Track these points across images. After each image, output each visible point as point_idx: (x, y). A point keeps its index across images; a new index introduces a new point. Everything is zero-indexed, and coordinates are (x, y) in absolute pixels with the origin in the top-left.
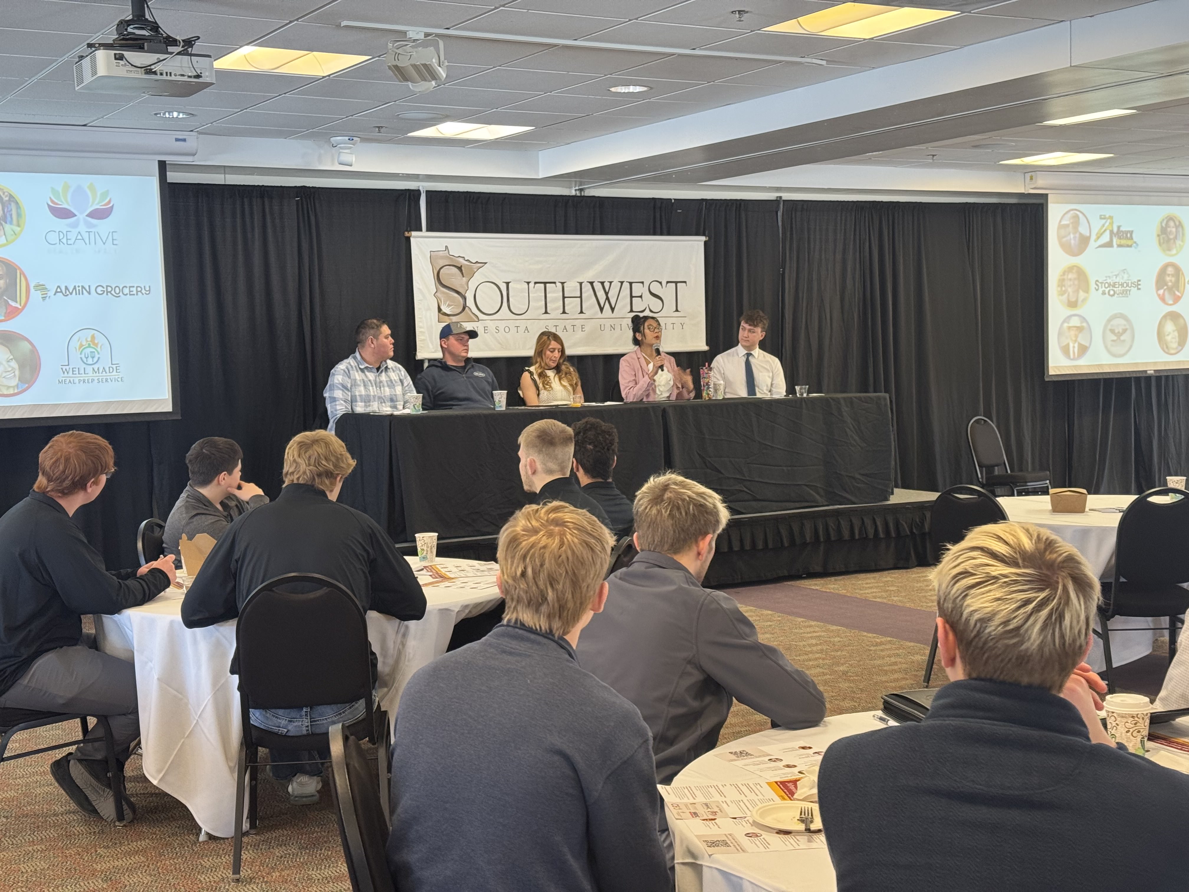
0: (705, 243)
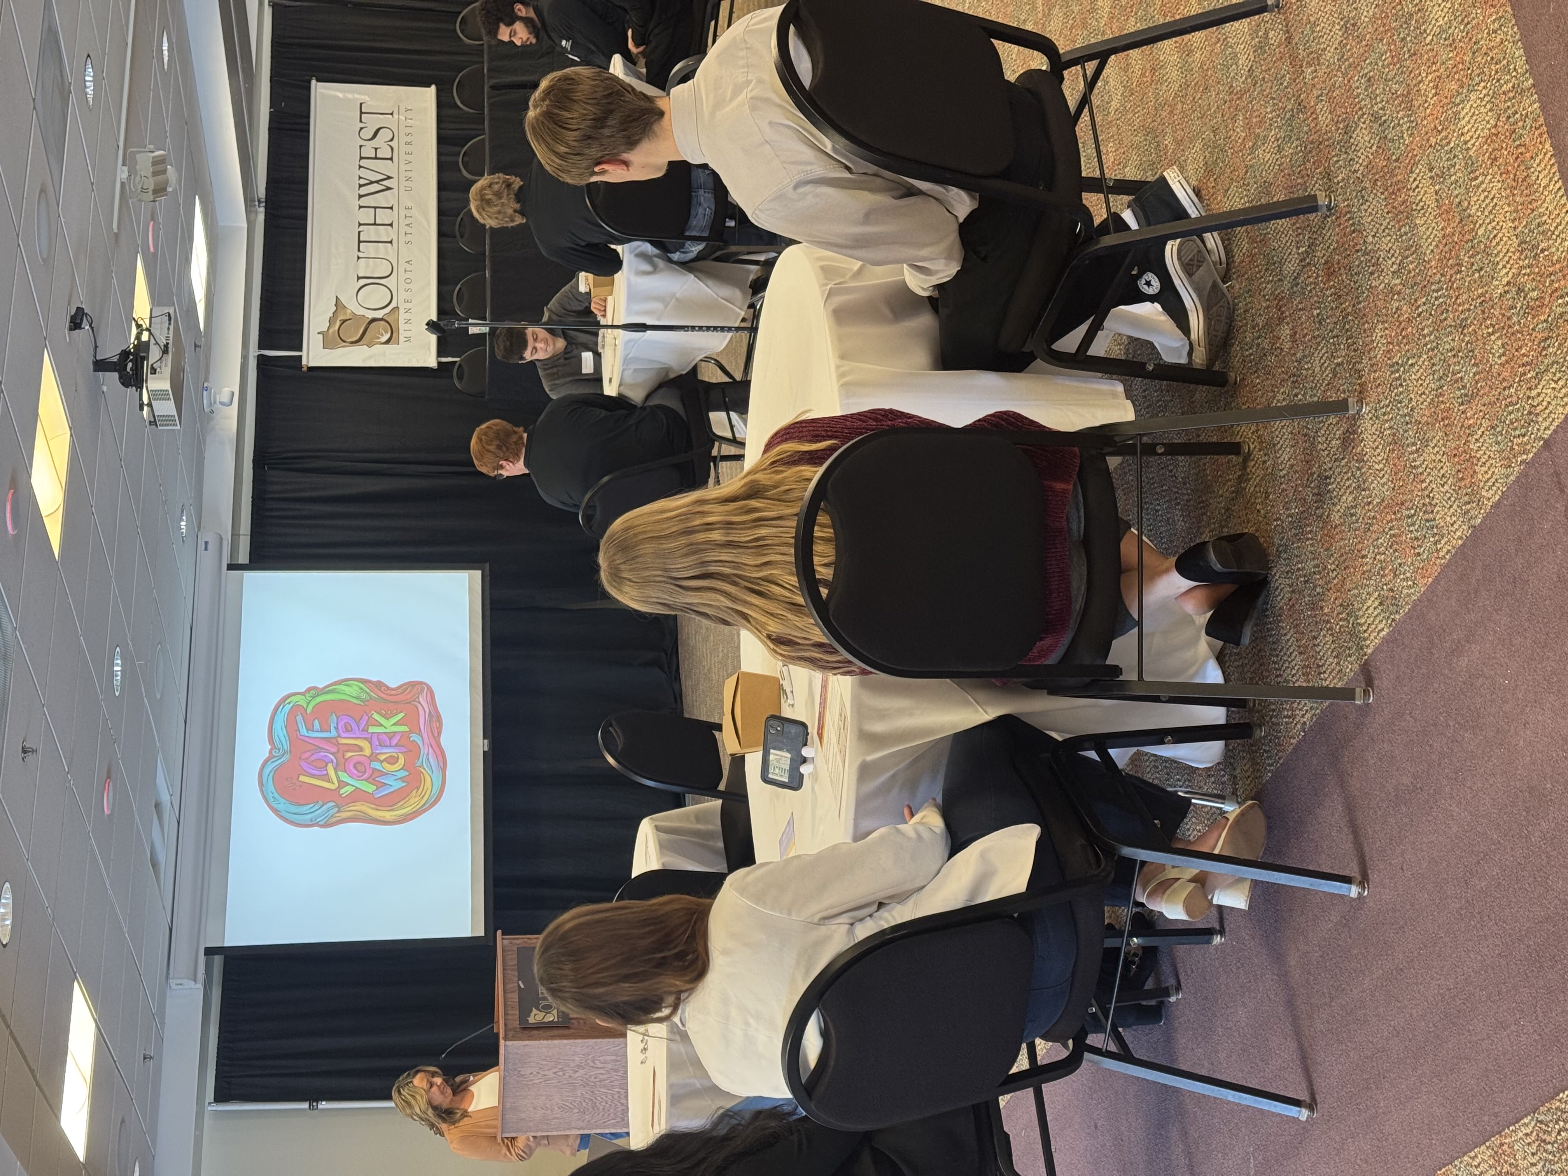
0: (318, 81)
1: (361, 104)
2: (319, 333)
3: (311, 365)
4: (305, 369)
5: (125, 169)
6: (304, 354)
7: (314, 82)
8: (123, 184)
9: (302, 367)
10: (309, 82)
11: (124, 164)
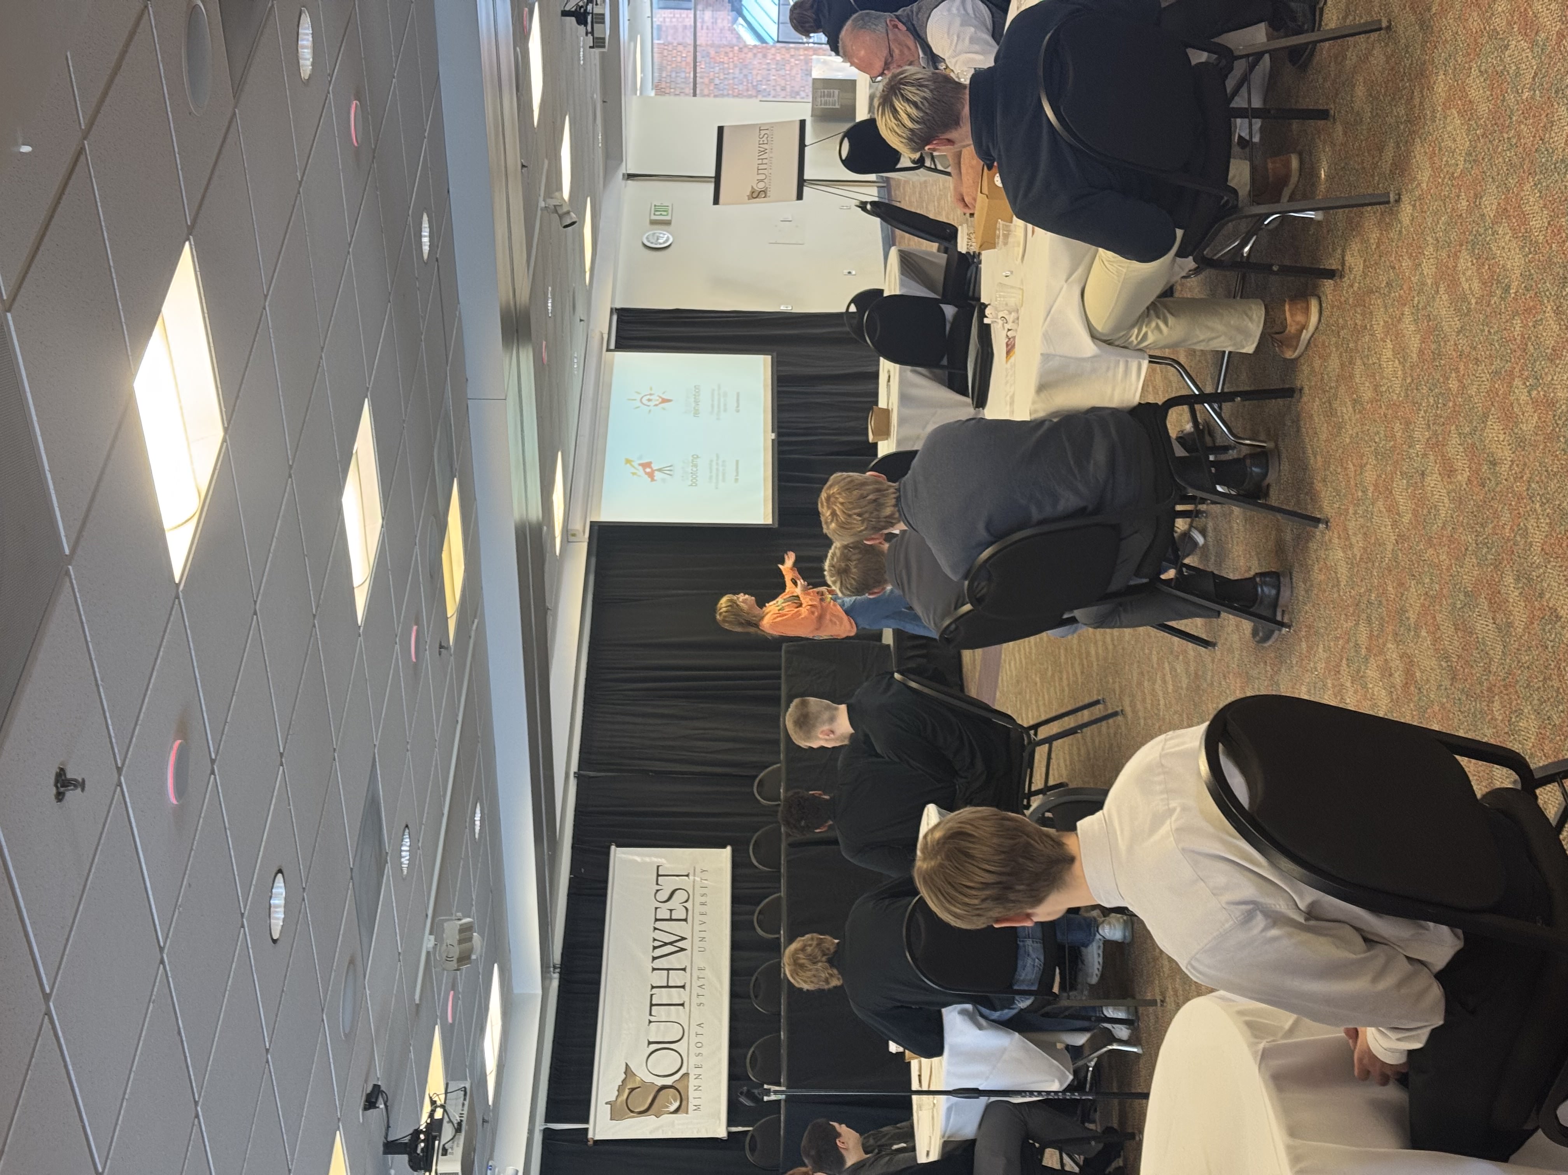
1: (658, 867)
2: (607, 1103)
3: (597, 1138)
4: (591, 1143)
5: (432, 938)
6: (590, 1126)
7: (613, 847)
8: (428, 953)
9: (588, 1140)
10: (609, 848)
11: (431, 933)
